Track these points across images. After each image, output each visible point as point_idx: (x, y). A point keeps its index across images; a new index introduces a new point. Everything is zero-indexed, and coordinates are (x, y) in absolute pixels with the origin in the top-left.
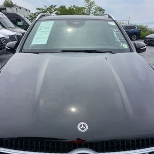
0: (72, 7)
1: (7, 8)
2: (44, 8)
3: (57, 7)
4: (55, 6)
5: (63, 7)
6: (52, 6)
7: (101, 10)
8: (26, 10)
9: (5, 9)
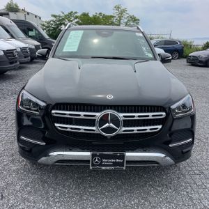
0: (98, 15)
1: (10, 13)
2: (62, 15)
3: (79, 14)
4: (76, 13)
5: (85, 15)
6: (72, 12)
7: (135, 20)
8: (36, 17)
9: (8, 14)
